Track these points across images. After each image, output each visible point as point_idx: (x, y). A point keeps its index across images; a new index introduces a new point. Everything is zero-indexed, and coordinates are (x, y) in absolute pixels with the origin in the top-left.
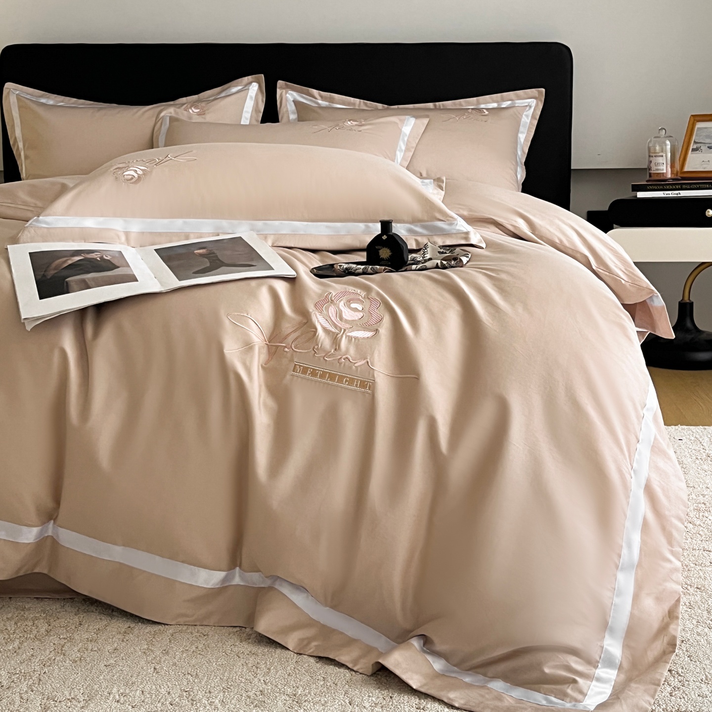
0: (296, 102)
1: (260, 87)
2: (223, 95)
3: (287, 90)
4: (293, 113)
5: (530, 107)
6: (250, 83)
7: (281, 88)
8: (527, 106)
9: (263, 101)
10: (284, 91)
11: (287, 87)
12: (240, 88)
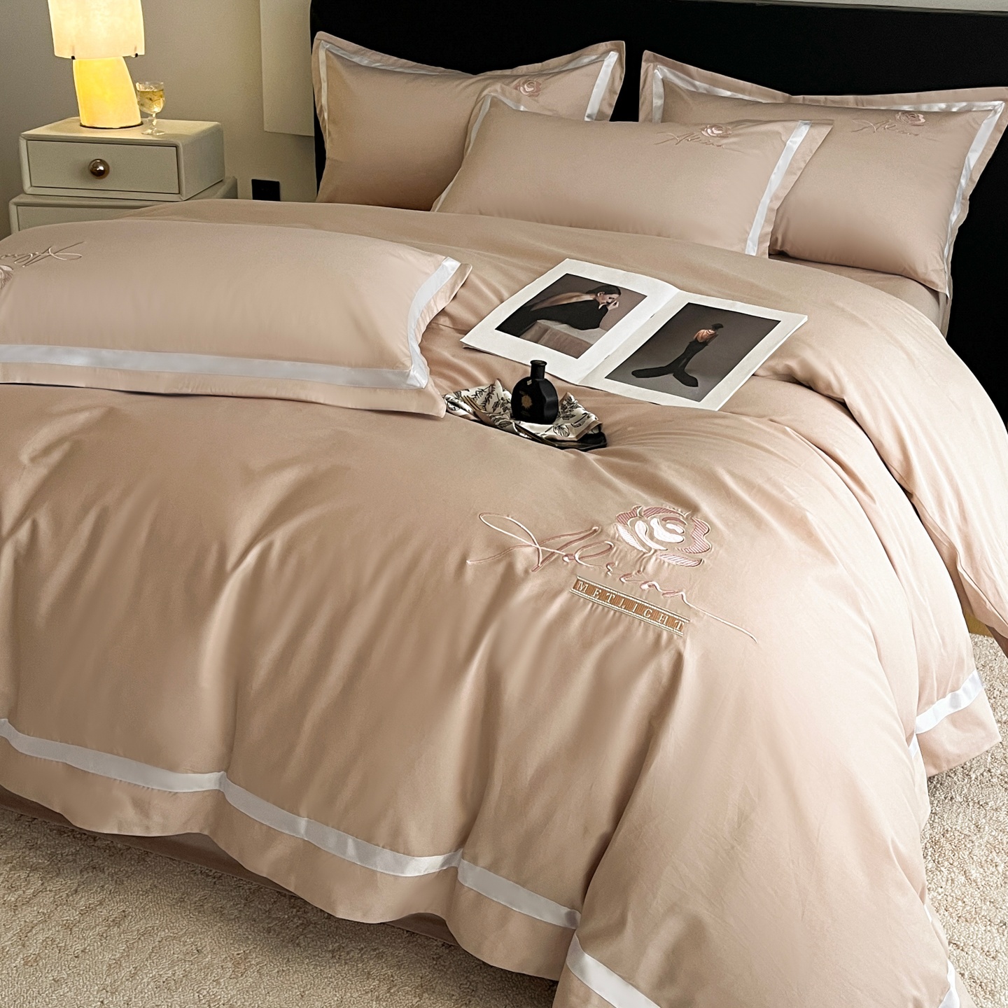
0: (665, 82)
1: (620, 58)
2: (571, 66)
3: (656, 64)
4: (660, 97)
5: (996, 112)
6: (608, 52)
7: (648, 61)
8: (991, 110)
9: (621, 79)
10: (652, 65)
11: (656, 60)
12: (594, 57)
